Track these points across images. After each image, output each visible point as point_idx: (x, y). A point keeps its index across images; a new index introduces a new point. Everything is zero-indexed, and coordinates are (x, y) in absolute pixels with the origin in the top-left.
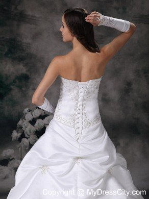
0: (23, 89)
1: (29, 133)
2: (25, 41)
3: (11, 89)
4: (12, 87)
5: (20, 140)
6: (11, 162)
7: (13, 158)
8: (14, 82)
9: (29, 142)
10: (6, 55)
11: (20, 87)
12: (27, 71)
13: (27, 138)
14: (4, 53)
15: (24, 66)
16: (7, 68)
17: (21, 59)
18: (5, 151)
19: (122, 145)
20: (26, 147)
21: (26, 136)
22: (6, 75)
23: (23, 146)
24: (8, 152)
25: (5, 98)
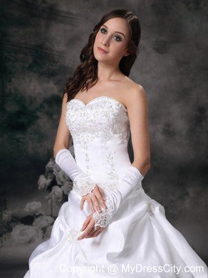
0: (55, 117)
1: (62, 180)
2: (56, 48)
3: (37, 117)
4: (38, 114)
5: (49, 188)
6: (37, 220)
7: (41, 215)
8: (42, 107)
9: (63, 192)
10: (30, 67)
11: (50, 115)
12: (59, 91)
13: (60, 186)
14: (27, 66)
15: (55, 84)
16: (32, 87)
17: (51, 74)
18: (28, 205)
19: (191, 194)
20: (58, 198)
21: (59, 183)
22: (30, 97)
23: (53, 196)
24: (33, 206)
25: (29, 130)
